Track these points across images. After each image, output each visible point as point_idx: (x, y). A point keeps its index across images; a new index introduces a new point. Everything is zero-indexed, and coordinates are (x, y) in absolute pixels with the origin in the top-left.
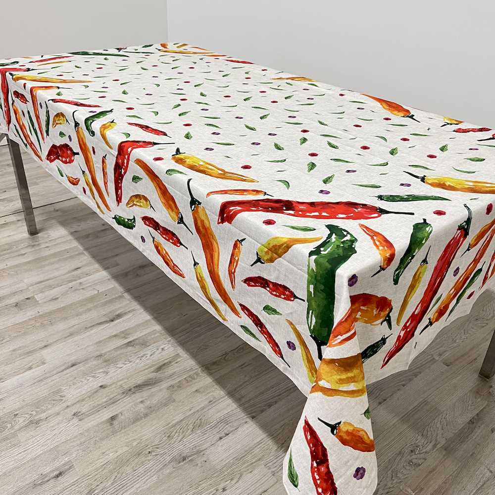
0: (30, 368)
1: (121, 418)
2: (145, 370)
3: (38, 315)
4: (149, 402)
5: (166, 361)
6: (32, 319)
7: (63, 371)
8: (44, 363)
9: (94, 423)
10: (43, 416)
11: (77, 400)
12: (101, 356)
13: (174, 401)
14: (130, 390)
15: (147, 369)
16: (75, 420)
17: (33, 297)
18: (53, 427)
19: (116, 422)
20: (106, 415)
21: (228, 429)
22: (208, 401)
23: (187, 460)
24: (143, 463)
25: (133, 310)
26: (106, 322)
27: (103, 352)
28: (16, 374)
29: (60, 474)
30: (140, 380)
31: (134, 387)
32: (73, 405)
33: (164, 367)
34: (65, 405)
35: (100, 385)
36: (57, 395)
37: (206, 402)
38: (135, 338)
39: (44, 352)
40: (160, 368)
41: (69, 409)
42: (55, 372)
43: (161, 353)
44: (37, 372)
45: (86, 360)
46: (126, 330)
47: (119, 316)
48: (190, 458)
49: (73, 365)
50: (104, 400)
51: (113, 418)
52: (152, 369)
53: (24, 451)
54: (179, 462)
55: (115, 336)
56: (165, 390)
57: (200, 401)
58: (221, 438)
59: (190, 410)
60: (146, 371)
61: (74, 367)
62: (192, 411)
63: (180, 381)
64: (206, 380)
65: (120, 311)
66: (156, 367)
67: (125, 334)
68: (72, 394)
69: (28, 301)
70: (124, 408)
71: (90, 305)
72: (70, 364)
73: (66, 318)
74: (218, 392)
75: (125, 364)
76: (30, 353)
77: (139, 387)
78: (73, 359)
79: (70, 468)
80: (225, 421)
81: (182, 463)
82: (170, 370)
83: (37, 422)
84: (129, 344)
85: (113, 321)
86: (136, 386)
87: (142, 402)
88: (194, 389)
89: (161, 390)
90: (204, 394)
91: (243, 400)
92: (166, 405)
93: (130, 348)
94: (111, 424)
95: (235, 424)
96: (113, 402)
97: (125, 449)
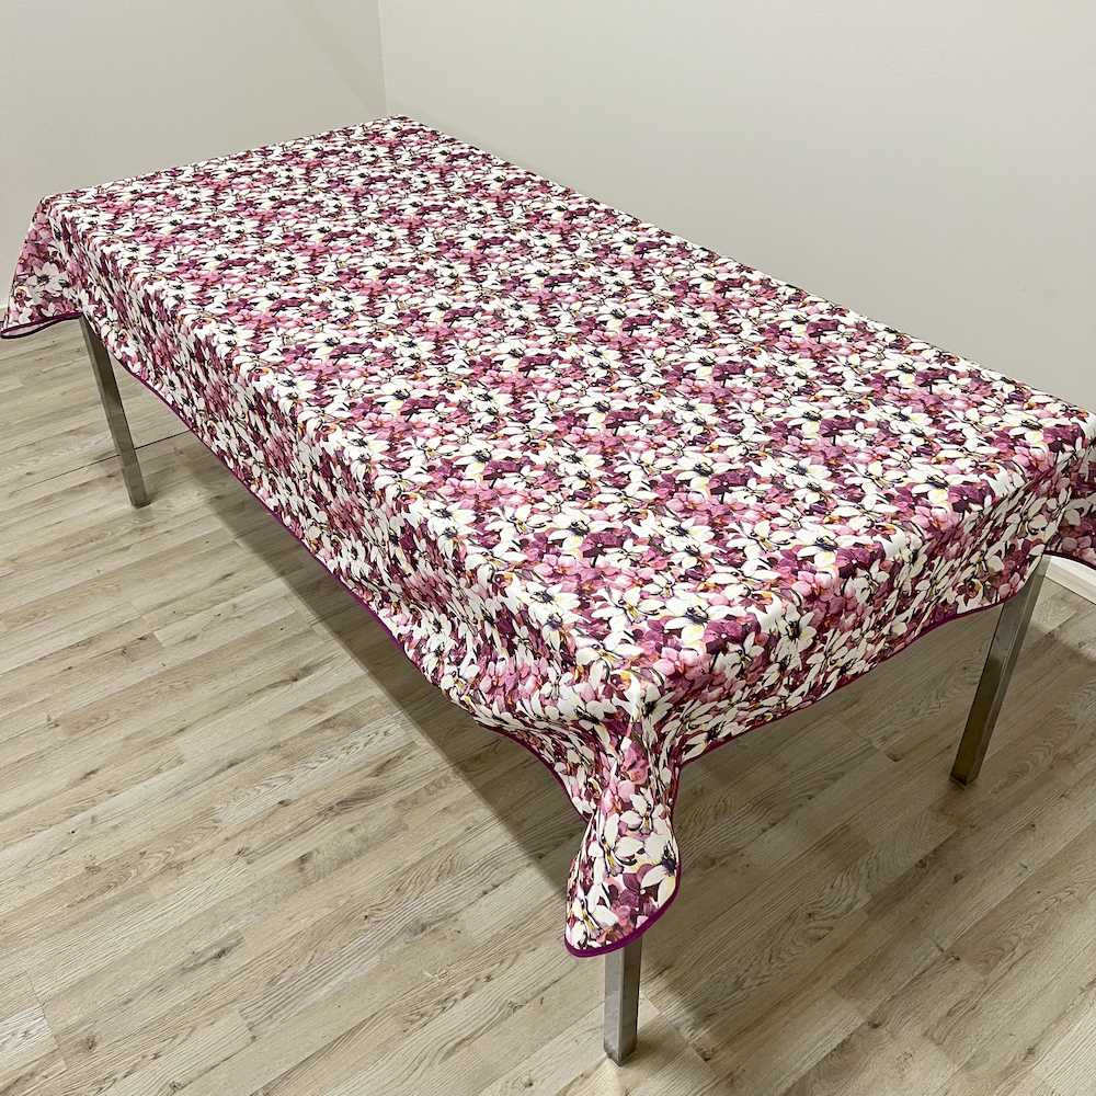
0: (158, 771)
1: (318, 858)
2: (354, 772)
3: (162, 670)
4: (363, 830)
5: (391, 756)
6: (155, 678)
7: (214, 775)
8: (180, 762)
9: (272, 868)
10: (187, 855)
11: (242, 828)
12: (277, 747)
13: (406, 828)
14: (331, 809)
15: (358, 770)
16: (241, 863)
17: (152, 636)
18: (204, 874)
19: (308, 866)
20: (292, 853)
21: (497, 876)
22: (465, 827)
23: (428, 930)
24: (355, 936)
25: (331, 658)
26: (284, 682)
27: (281, 740)
28: (136, 781)
29: (223, 952)
30: (346, 791)
31: (337, 804)
32: (236, 836)
33: (389, 766)
34: (222, 836)
35: (279, 800)
36: (206, 819)
37: (461, 831)
38: (337, 712)
39: (180, 740)
40: (380, 770)
41: (229, 843)
42: (201, 777)
43: (383, 739)
44: (170, 777)
45: (253, 755)
46: (320, 697)
47: (307, 671)
48: (433, 927)
49: (232, 765)
50: (287, 828)
51: (303, 859)
52: (368, 770)
53: (162, 915)
54: (416, 934)
55: (302, 708)
56: (391, 809)
57: (451, 827)
58: (485, 893)
59: (434, 844)
60: (358, 774)
61: (233, 768)
62: (437, 846)
63: (416, 792)
64: (462, 790)
65: (308, 661)
66: (374, 766)
67: (317, 705)
68: (234, 816)
69: (143, 643)
70: (322, 842)
71: (255, 651)
72: (226, 762)
73: (213, 676)
74: (482, 812)
75: (321, 762)
76: (155, 743)
77: (346, 804)
78: (229, 753)
79: (239, 942)
80: (492, 862)
81: (421, 936)
82: (399, 772)
83: (180, 866)
84: (326, 724)
85: (296, 680)
86: (341, 802)
87: (351, 830)
88: (441, 807)
89: (384, 808)
90: (458, 815)
91: (526, 826)
92: (392, 834)
93: (328, 732)
94: (302, 870)
95: (511, 868)
96: (303, 829)
97: (326, 912)
